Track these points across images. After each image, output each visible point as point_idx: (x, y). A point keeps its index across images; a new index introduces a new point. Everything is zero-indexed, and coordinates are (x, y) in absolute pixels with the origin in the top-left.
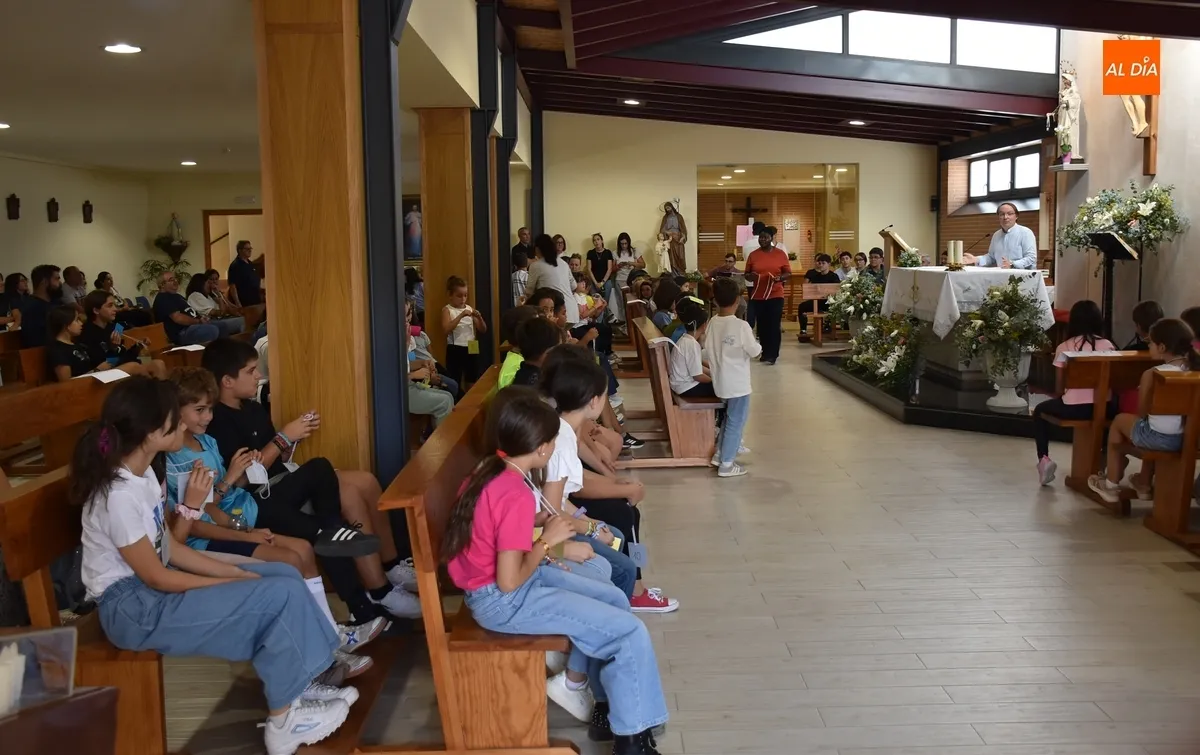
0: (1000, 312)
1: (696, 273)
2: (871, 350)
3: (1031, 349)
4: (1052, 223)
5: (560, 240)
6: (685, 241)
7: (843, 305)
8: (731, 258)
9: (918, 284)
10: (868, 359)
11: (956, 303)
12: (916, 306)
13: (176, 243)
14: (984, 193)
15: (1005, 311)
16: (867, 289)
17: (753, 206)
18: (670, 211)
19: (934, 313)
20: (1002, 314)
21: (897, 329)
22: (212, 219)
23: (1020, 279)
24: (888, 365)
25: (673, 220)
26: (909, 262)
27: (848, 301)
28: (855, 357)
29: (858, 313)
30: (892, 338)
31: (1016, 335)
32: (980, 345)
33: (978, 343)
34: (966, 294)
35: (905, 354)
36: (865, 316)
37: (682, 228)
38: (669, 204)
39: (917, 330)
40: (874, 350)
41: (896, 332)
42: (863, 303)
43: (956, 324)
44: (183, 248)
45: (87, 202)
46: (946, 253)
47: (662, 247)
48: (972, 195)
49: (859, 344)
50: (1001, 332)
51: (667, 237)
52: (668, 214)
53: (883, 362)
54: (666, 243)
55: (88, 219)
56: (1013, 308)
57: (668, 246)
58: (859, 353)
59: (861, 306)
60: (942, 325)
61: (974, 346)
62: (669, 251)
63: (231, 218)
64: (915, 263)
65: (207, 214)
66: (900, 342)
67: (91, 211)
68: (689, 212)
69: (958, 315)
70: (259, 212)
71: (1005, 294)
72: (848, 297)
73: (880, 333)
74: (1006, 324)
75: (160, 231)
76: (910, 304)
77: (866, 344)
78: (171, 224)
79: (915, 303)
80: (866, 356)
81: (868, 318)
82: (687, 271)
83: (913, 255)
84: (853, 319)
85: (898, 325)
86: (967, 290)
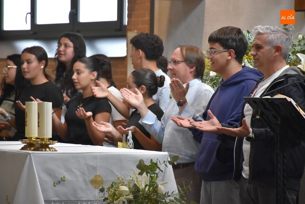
86: (61, 181)
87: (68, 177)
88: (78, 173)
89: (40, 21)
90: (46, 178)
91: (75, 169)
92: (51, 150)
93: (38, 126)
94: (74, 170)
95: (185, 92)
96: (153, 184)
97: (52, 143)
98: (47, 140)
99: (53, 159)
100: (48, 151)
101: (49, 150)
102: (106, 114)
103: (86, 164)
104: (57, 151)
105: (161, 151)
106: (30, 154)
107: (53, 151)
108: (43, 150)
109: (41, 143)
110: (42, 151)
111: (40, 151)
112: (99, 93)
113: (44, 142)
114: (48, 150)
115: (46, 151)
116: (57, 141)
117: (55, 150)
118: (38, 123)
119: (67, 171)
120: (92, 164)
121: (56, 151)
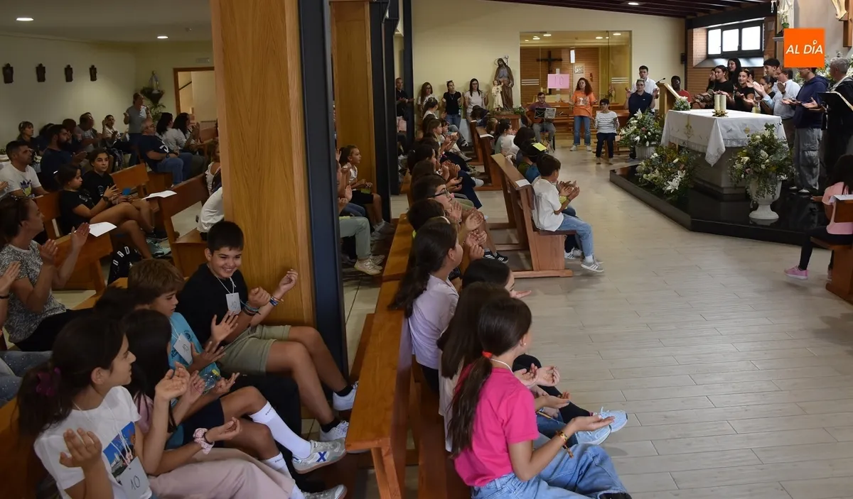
0: (762, 151)
1: (520, 108)
2: (657, 171)
3: (784, 178)
5: (428, 86)
6: (512, 86)
7: (632, 136)
8: (542, 96)
9: (691, 124)
10: (655, 178)
11: (722, 141)
12: (691, 140)
13: (155, 92)
14: (719, 52)
15: (765, 150)
16: (649, 124)
17: (553, 57)
18: (502, 64)
19: (707, 147)
20: (764, 153)
21: (678, 157)
22: (180, 74)
23: (773, 126)
24: (673, 185)
25: (504, 71)
26: (682, 107)
27: (635, 133)
28: (645, 176)
29: (643, 141)
30: (675, 164)
31: (774, 169)
32: (747, 176)
33: (745, 174)
34: (729, 133)
35: (685, 176)
36: (648, 143)
37: (510, 77)
38: (501, 60)
39: (693, 159)
40: (660, 171)
41: (676, 160)
42: (646, 134)
43: (723, 155)
44: (160, 95)
45: (93, 66)
47: (496, 90)
48: (710, 53)
49: (647, 165)
50: (763, 166)
51: (500, 83)
52: (500, 66)
53: (669, 182)
54: (499, 87)
55: (93, 78)
56: (770, 148)
57: (500, 89)
58: (647, 172)
59: (646, 137)
60: (712, 156)
61: (743, 176)
62: (501, 92)
63: (193, 73)
64: (686, 108)
65: (176, 71)
66: (681, 168)
67: (95, 73)
68: (515, 64)
69: (724, 149)
70: (212, 69)
71: (763, 137)
72: (635, 130)
73: (662, 158)
74: (767, 161)
75: (145, 85)
76: (685, 138)
77: (653, 166)
78: (151, 79)
79: (689, 138)
80: (654, 176)
81: (650, 145)
82: (514, 107)
83: (684, 102)
84: (639, 146)
85: (679, 155)
86: (730, 131)
87: (733, 129)
88: (738, 127)
89: (724, 50)
90: (723, 129)
95: (784, 88)
96: (771, 135)
102: (752, 95)
104: (728, 115)
105: (773, 115)
107: (726, 115)
109: (721, 112)
110: (722, 117)
112: (749, 85)
118: (720, 101)
119: (733, 127)
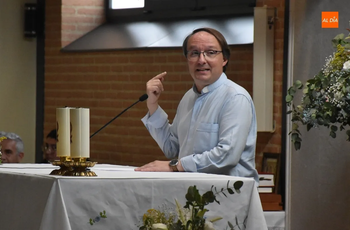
4: (280, 73)
23: (210, 197)
46: (54, 135)
86: (100, 218)
87: (110, 212)
88: (124, 207)
91: (120, 200)
92: (88, 175)
93: (71, 141)
94: (118, 202)
97: (88, 165)
98: (83, 160)
99: (89, 187)
100: (83, 176)
101: (85, 175)
103: (136, 195)
104: (97, 176)
106: (57, 179)
107: (90, 176)
108: (77, 174)
109: (74, 164)
110: (75, 175)
111: (73, 176)
113: (77, 164)
114: (83, 174)
115: (80, 175)
116: (97, 163)
117: (93, 175)
118: (71, 137)
119: (108, 203)
120: (143, 194)
121: (95, 176)
